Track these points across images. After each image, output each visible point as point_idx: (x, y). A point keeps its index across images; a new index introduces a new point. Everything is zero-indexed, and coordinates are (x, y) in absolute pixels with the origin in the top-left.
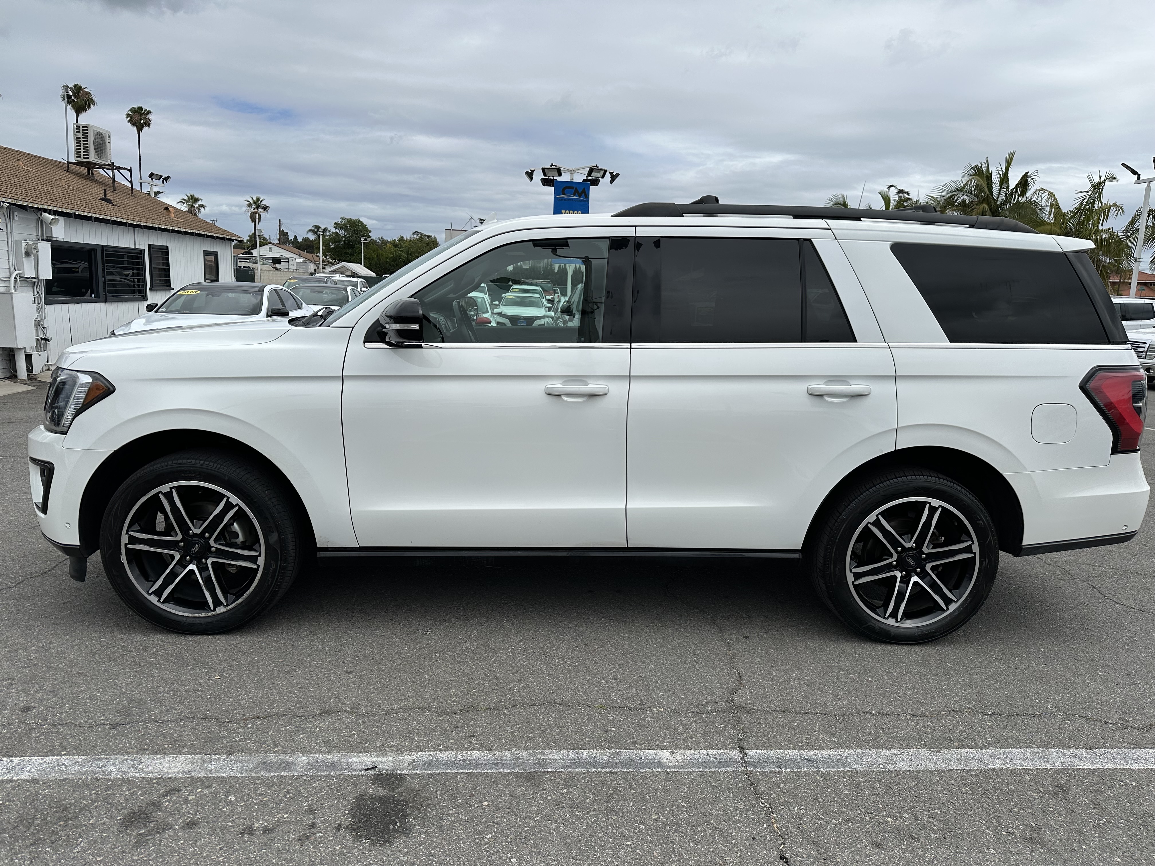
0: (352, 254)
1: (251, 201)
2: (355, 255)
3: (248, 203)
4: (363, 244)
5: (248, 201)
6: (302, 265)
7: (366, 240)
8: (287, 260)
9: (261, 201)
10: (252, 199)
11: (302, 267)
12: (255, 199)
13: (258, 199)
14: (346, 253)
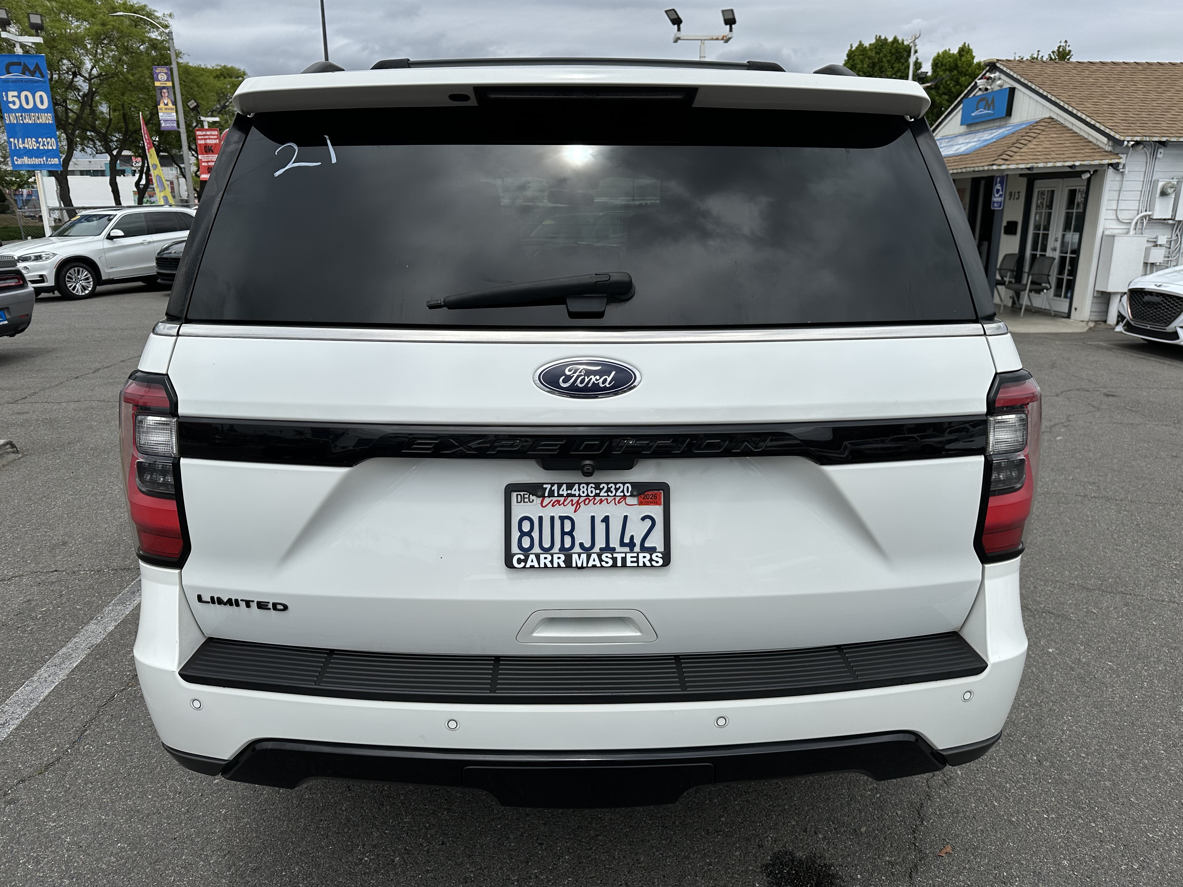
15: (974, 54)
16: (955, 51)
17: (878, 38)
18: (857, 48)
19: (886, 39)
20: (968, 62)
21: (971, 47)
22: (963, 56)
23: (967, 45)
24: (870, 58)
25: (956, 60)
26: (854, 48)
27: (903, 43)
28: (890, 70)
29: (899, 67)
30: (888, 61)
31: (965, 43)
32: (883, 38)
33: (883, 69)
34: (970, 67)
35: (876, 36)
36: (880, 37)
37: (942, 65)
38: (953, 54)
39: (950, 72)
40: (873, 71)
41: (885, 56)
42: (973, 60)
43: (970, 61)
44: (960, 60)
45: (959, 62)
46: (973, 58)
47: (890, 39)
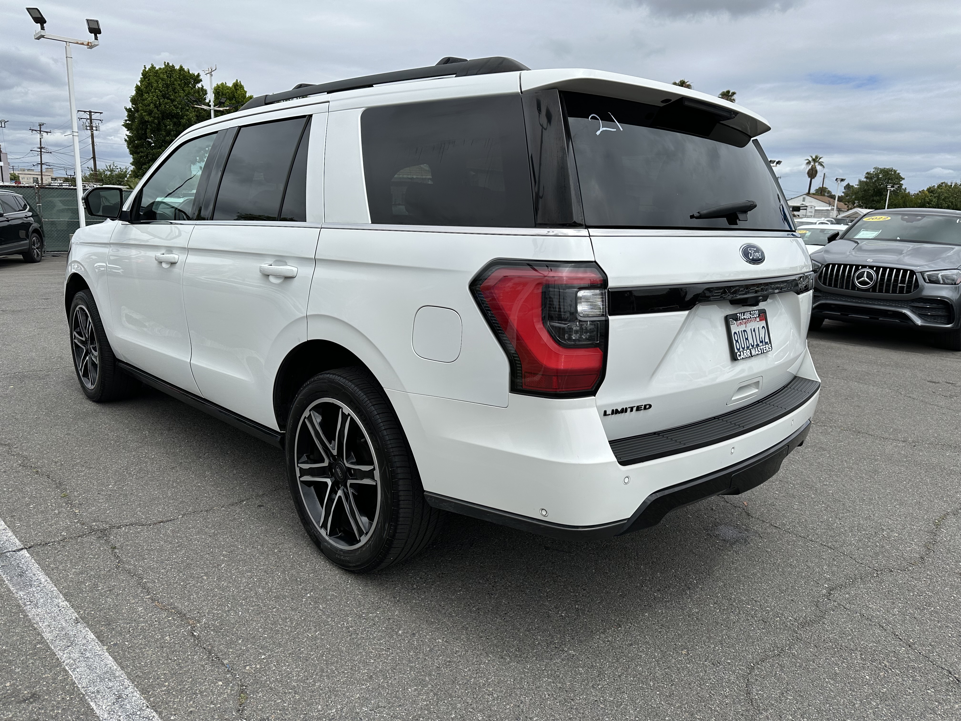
0: (878, 202)
1: (810, 159)
2: (882, 202)
3: (808, 161)
4: (889, 191)
5: (808, 160)
6: (825, 212)
7: (892, 187)
8: (805, 208)
9: (820, 158)
10: (812, 157)
11: (824, 214)
12: (814, 157)
13: (816, 157)
14: (873, 201)
15: (245, 89)
16: (230, 84)
17: (166, 64)
18: (149, 69)
19: (173, 66)
20: (242, 95)
21: (242, 84)
22: (238, 89)
23: (239, 81)
24: (163, 80)
25: (233, 92)
26: (147, 70)
27: (189, 72)
28: (182, 92)
29: (189, 91)
30: (179, 85)
31: (237, 80)
32: (171, 65)
33: (176, 91)
34: (244, 99)
35: (165, 63)
36: (168, 64)
37: (223, 94)
38: (229, 87)
39: (230, 101)
40: (167, 90)
41: (176, 80)
42: (246, 93)
43: (244, 94)
44: (237, 93)
45: (235, 94)
46: (246, 92)
47: (177, 67)
